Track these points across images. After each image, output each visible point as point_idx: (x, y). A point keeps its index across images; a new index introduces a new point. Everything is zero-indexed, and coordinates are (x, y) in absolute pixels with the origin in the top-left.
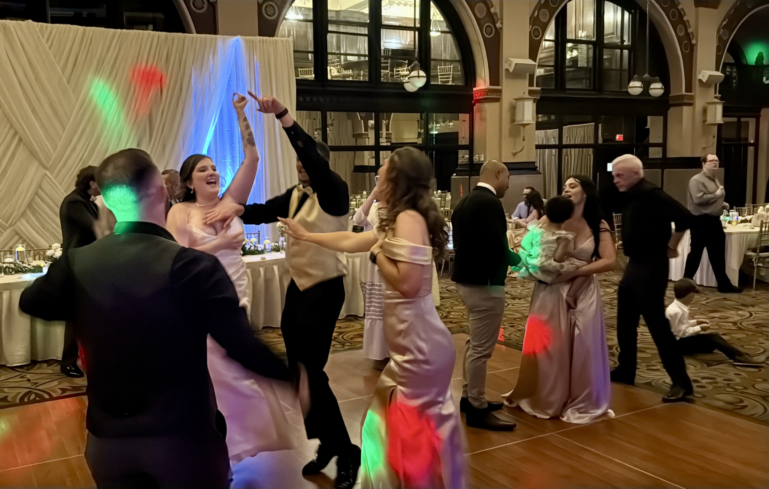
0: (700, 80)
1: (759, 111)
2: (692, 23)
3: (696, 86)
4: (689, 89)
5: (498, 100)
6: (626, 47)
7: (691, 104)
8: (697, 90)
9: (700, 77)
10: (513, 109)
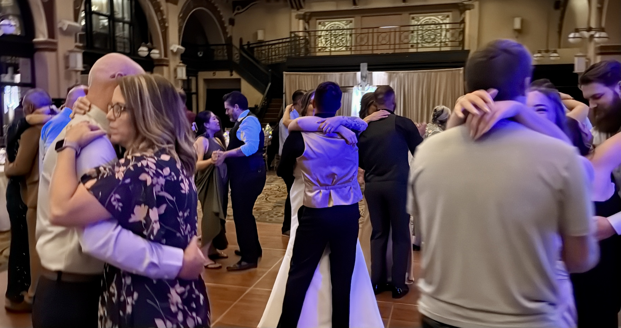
0: (172, 51)
1: (197, 73)
2: (165, 12)
3: (169, 54)
4: (166, 56)
5: (54, 50)
6: (127, 23)
7: (167, 65)
8: (170, 57)
9: (172, 48)
10: (67, 58)
